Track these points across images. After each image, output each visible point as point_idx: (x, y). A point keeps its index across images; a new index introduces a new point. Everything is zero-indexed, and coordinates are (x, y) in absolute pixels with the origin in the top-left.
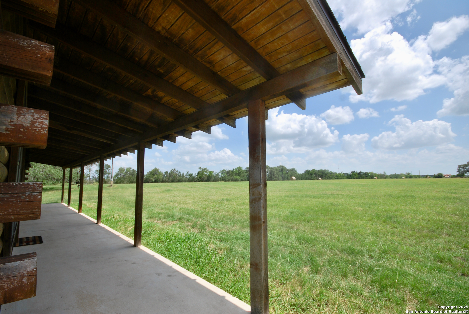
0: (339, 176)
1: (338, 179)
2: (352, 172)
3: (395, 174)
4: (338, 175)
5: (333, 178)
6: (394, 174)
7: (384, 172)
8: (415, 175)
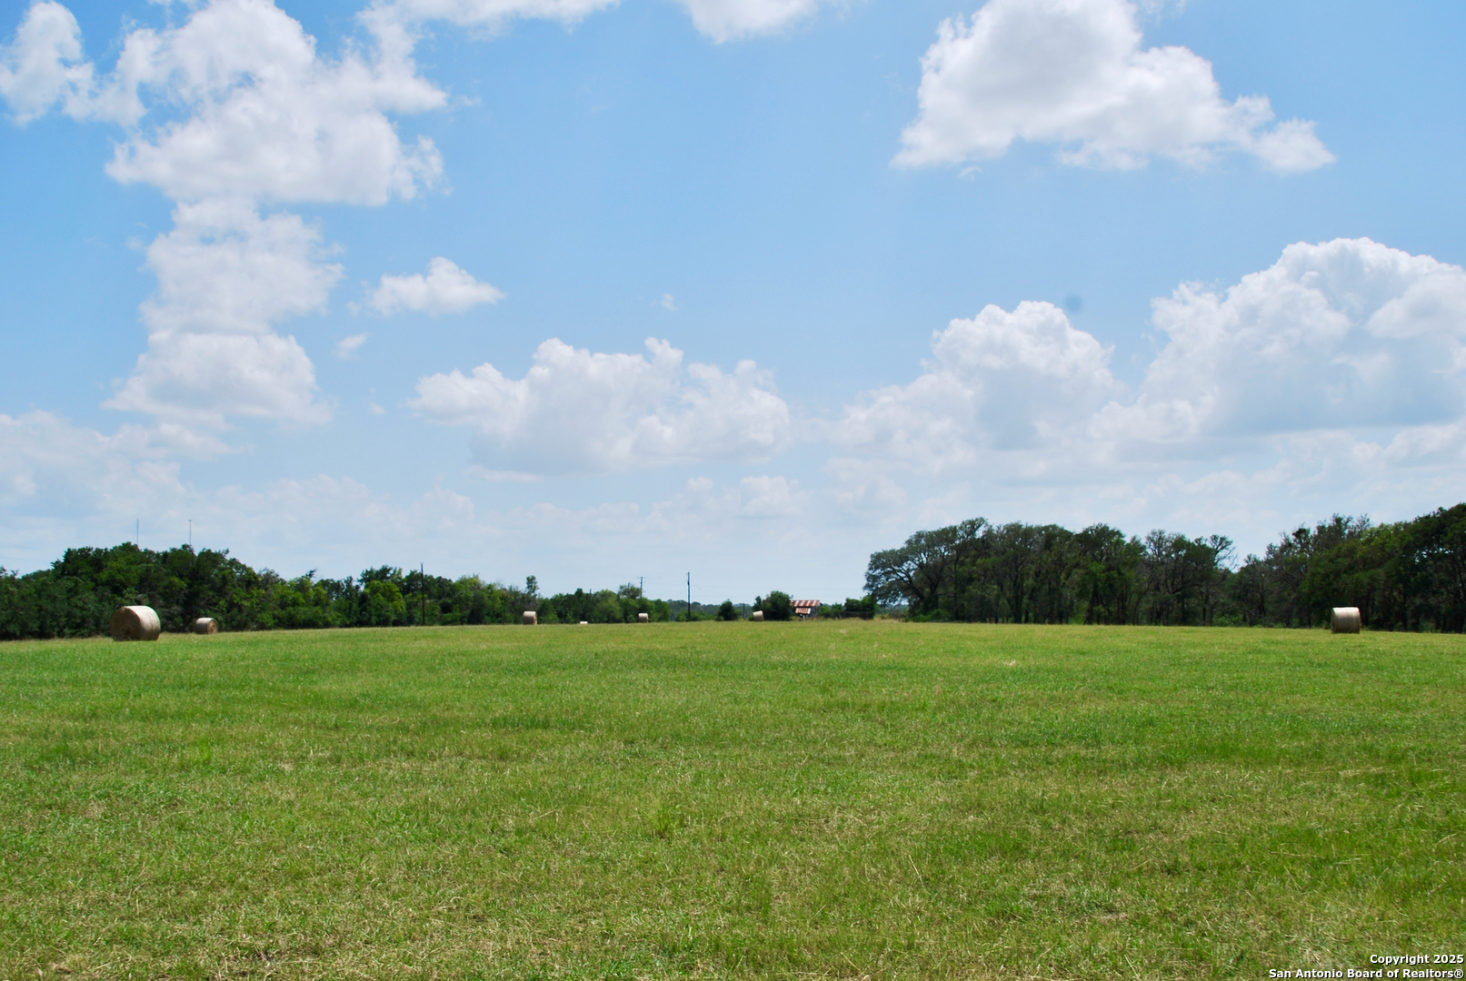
0: (295, 603)
1: (292, 624)
2: (369, 577)
3: (579, 592)
4: (292, 595)
5: (266, 617)
6: (573, 592)
7: (531, 581)
8: (664, 599)
